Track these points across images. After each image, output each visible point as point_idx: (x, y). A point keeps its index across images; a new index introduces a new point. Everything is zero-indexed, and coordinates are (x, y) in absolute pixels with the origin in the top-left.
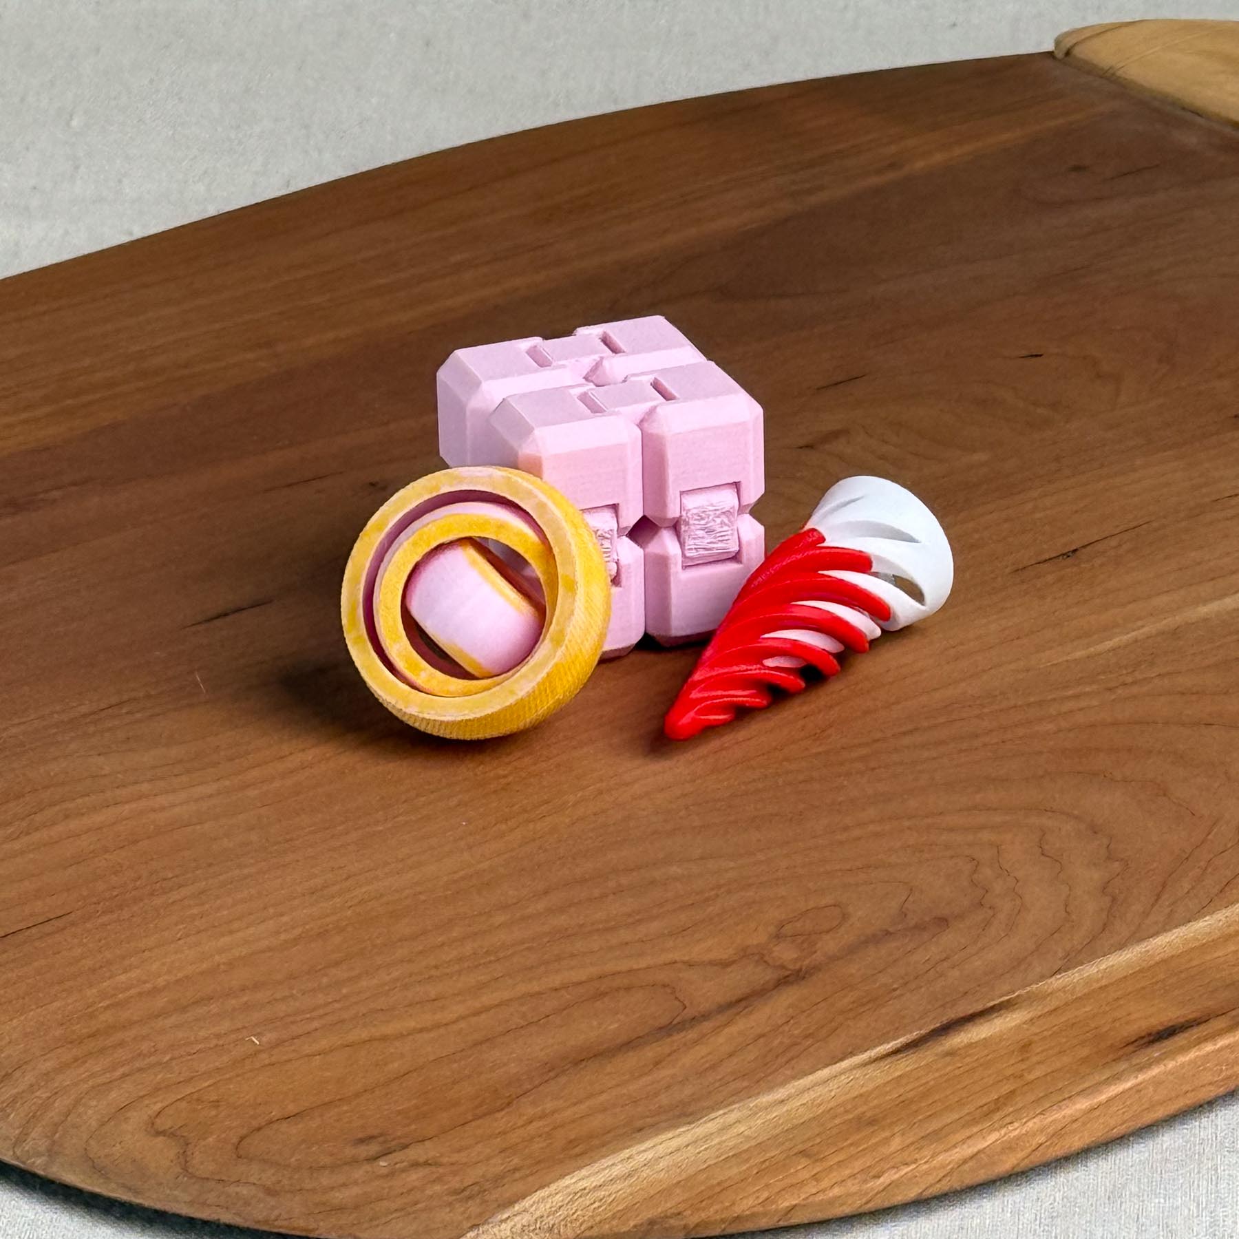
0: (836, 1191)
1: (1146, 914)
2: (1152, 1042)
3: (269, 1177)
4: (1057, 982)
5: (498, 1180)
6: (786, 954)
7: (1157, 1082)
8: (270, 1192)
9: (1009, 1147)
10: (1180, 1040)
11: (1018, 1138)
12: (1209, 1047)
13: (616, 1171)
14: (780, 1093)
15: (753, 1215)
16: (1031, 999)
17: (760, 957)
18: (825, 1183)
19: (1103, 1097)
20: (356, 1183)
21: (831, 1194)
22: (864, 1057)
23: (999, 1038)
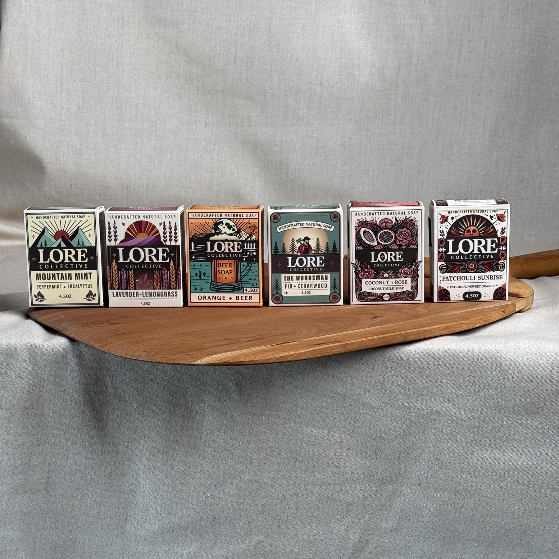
1: (323, 334)
2: (318, 345)
3: (161, 356)
4: (305, 340)
6: (259, 337)
9: (290, 356)
11: (291, 354)
13: (220, 355)
17: (255, 337)
22: (268, 346)
23: (291, 344)
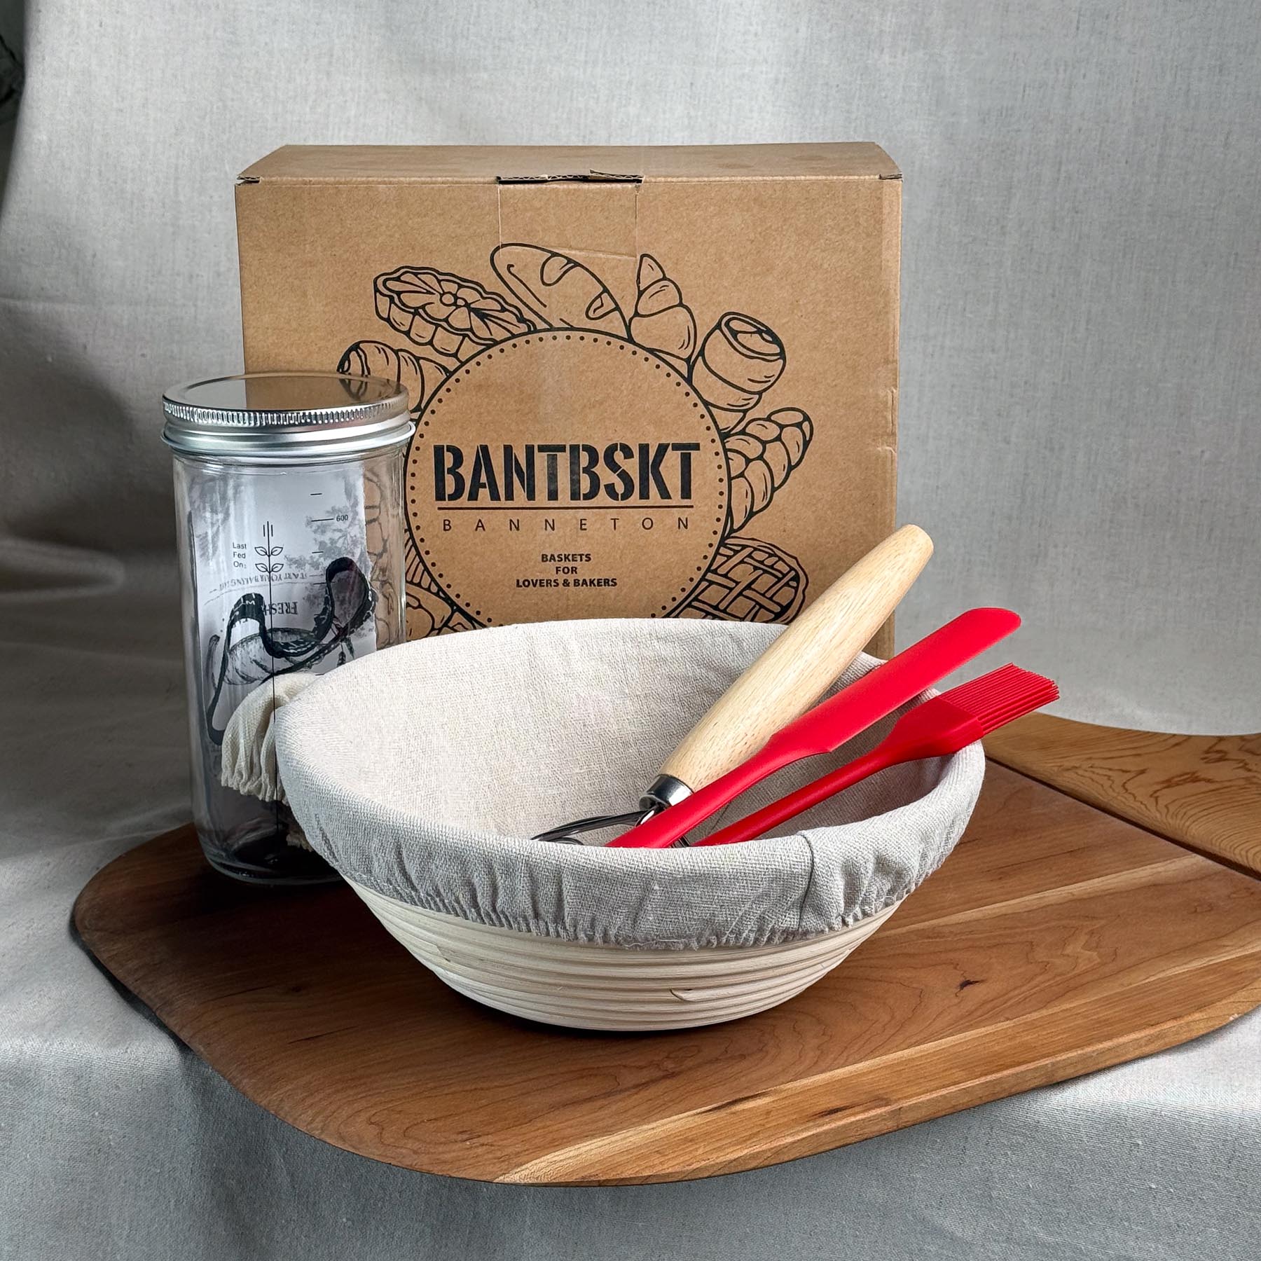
0: (670, 1170)
1: (835, 1059)
2: (826, 1115)
3: (416, 1146)
4: (789, 1085)
5: (518, 1154)
6: (670, 1066)
7: (826, 1133)
8: (415, 1152)
10: (839, 1114)
11: (758, 1153)
12: (853, 1119)
13: (571, 1154)
14: (654, 1125)
15: (631, 1178)
16: (776, 1092)
17: (659, 1067)
18: (665, 1166)
19: (799, 1138)
20: (454, 1151)
21: (667, 1171)
22: (695, 1112)
23: (758, 1108)
